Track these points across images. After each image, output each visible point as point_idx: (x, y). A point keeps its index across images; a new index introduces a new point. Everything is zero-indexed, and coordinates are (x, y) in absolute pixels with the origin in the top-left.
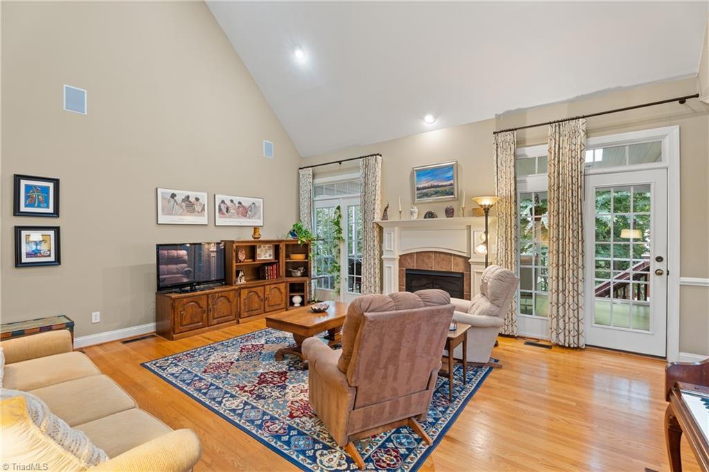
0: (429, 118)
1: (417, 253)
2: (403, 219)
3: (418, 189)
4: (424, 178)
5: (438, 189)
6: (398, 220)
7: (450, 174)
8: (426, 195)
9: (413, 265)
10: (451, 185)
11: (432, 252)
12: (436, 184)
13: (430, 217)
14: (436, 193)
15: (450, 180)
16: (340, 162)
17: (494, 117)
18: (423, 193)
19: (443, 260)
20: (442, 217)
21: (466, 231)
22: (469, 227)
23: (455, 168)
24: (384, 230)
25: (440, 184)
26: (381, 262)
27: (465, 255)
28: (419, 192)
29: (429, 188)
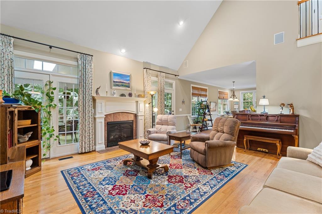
0: (123, 51)
1: (113, 113)
2: (108, 96)
3: (114, 82)
4: (116, 77)
5: (123, 84)
6: (105, 96)
7: (128, 78)
8: (118, 85)
9: (111, 120)
10: (129, 83)
11: (120, 112)
12: (122, 81)
13: (122, 96)
14: (122, 85)
15: (128, 81)
16: (51, 47)
17: (142, 62)
18: (117, 84)
19: (125, 116)
20: (127, 97)
21: (135, 103)
22: (137, 102)
23: (130, 76)
24: (97, 101)
25: (124, 82)
26: (95, 119)
27: (134, 113)
28: (114, 83)
29: (119, 82)
